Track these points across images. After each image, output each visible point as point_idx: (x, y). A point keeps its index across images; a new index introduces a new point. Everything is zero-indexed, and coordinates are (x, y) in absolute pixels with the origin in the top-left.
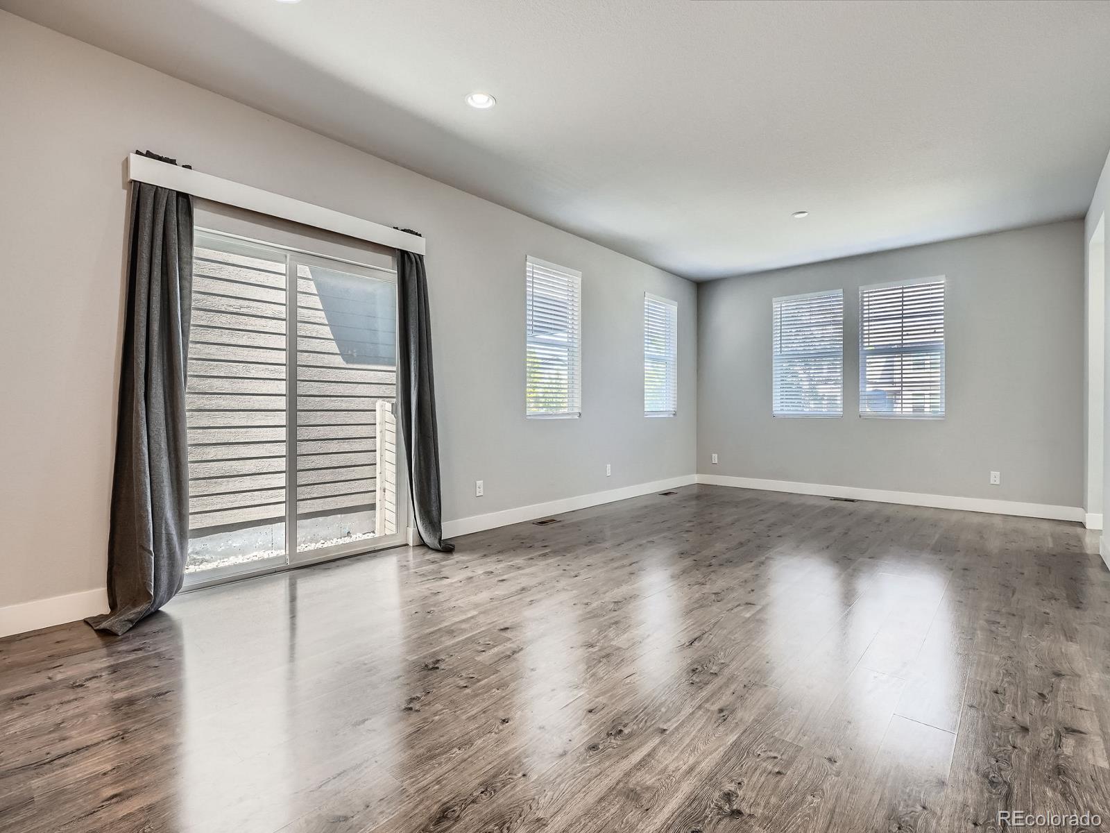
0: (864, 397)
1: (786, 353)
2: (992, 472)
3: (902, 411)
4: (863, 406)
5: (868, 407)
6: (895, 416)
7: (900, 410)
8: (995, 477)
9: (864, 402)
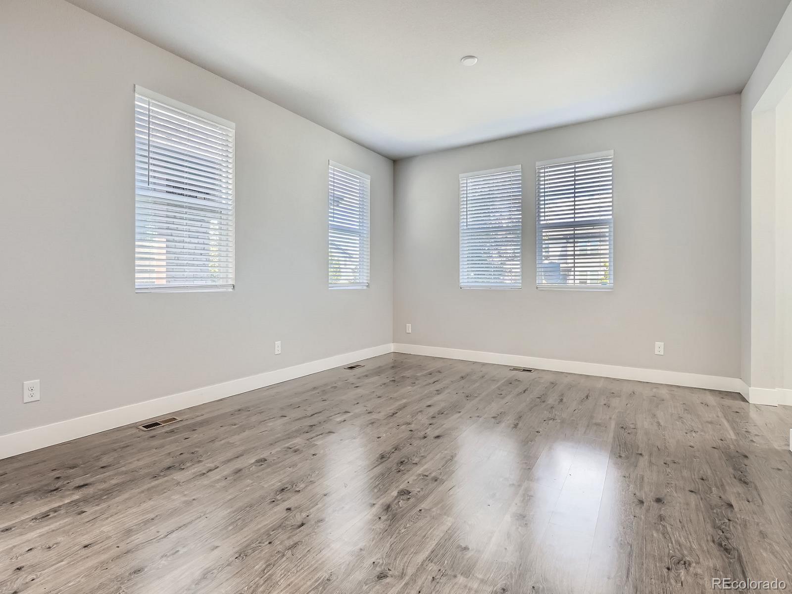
0: (540, 270)
1: (471, 227)
2: (656, 343)
3: (574, 283)
4: (540, 277)
5: (545, 279)
6: (567, 288)
7: (573, 281)
8: (659, 348)
9: (540, 273)
